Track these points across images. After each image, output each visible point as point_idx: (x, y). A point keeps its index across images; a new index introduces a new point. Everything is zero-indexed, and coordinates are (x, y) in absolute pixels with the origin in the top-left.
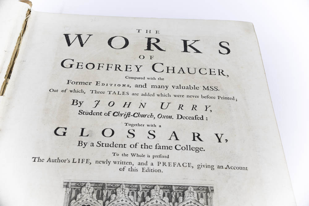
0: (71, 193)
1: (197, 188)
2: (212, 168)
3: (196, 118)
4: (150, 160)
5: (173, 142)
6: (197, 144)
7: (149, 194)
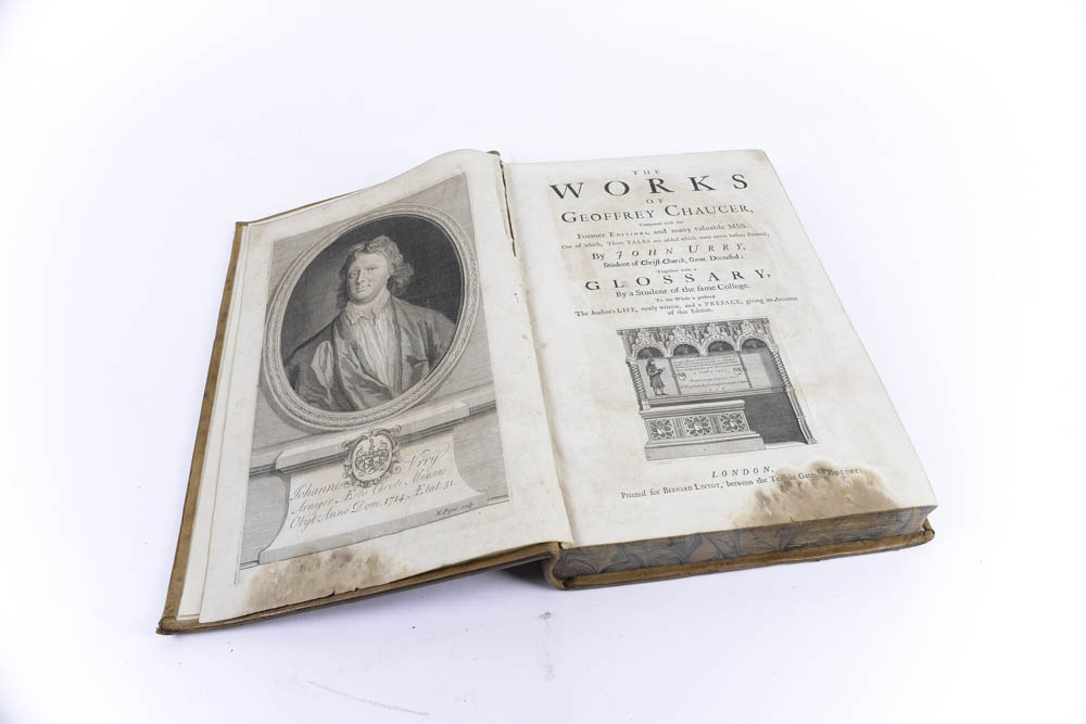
0: (628, 339)
1: (752, 321)
2: (762, 301)
3: (730, 257)
4: (697, 302)
5: (714, 283)
6: (739, 282)
7: (706, 331)
